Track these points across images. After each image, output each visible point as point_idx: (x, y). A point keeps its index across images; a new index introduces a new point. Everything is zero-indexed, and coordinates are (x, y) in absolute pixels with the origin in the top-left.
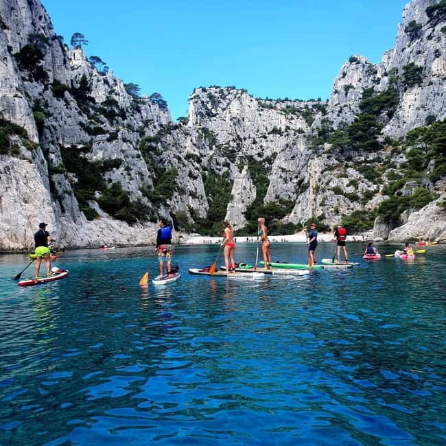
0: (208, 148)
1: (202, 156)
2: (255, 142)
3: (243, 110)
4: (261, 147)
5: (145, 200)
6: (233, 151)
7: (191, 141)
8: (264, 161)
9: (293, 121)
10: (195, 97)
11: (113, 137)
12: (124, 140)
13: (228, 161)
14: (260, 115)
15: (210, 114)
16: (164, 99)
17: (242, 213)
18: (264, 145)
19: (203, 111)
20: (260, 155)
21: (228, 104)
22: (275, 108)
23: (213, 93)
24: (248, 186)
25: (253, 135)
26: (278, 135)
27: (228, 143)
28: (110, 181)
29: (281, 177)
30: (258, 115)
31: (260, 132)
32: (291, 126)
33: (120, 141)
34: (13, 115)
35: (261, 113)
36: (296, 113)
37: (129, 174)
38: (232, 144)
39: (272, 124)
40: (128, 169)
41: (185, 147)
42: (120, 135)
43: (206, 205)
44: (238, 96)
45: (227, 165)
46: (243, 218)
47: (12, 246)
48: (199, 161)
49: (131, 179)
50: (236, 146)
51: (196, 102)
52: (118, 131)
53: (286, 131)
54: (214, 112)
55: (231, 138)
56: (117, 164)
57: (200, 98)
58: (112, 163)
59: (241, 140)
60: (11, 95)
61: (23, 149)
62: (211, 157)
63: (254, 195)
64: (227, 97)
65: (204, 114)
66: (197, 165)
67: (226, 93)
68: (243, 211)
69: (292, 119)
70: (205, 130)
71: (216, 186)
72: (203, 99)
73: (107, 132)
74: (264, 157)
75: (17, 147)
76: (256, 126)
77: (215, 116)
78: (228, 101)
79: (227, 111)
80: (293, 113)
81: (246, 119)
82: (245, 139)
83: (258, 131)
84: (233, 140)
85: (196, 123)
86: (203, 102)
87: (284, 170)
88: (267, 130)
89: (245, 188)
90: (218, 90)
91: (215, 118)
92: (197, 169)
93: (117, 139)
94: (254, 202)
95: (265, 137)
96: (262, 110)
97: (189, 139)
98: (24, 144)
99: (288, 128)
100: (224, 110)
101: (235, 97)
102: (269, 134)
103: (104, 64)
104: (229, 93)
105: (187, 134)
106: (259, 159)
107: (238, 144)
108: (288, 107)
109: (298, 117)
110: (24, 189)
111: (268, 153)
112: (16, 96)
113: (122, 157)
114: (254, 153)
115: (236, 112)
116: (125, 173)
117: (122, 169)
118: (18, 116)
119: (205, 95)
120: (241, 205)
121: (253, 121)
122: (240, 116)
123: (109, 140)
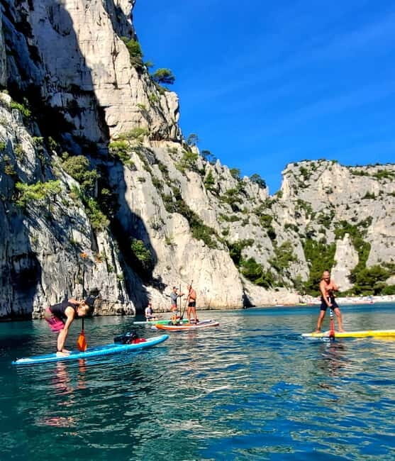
0: (304, 217)
1: (299, 225)
2: (348, 208)
3: (335, 180)
4: (355, 212)
5: (273, 270)
6: (327, 218)
7: (289, 212)
8: (359, 225)
9: (386, 185)
10: (288, 172)
11: (245, 223)
12: (255, 224)
13: (324, 228)
14: (352, 182)
15: (302, 186)
16: (263, 179)
17: (346, 276)
18: (358, 209)
19: (297, 184)
20: (354, 220)
21: (320, 175)
22: (367, 174)
23: (305, 167)
24: (350, 252)
25: (345, 202)
26: (372, 200)
27: (321, 211)
28: (246, 256)
29: (382, 242)
30: (349, 183)
31: (353, 198)
32: (384, 190)
33: (252, 225)
34: (208, 222)
35: (353, 180)
36: (389, 176)
37: (260, 250)
38: (325, 211)
39: (364, 190)
40: (259, 246)
41: (283, 218)
42: (250, 220)
43: (307, 269)
44: (329, 167)
45: (323, 231)
46: (347, 281)
47: (220, 305)
48: (297, 230)
49: (262, 254)
50: (330, 213)
51: (289, 177)
52: (249, 217)
53: (380, 195)
54: (306, 183)
55: (324, 205)
56: (250, 243)
57: (292, 172)
58: (246, 243)
59: (334, 207)
60: (206, 209)
61: (218, 243)
62: (308, 225)
63: (356, 259)
64: (318, 169)
65: (297, 186)
66: (295, 233)
67: (317, 165)
68: (347, 275)
69: (385, 183)
70: (299, 202)
71: (314, 251)
72: (295, 173)
73: (241, 218)
74: (359, 221)
75: (215, 242)
76: (348, 193)
77: (307, 187)
78: (320, 173)
79: (319, 181)
80: (385, 177)
81: (338, 187)
82: (338, 206)
83: (351, 197)
84: (327, 208)
85: (290, 195)
86: (295, 176)
87: (384, 236)
88: (360, 196)
89: (347, 254)
90: (309, 163)
91: (307, 189)
92: (295, 237)
93: (248, 224)
94: (358, 266)
95: (358, 203)
96: (354, 178)
97: (286, 210)
98: (218, 240)
99: (381, 192)
100: (316, 180)
101: (326, 168)
102: (362, 199)
103: (212, 155)
104: (320, 165)
105: (284, 207)
106: (353, 224)
107: (332, 212)
108: (379, 171)
109: (391, 180)
110: (224, 269)
111: (362, 218)
112: (209, 209)
113: (253, 237)
114: (348, 218)
115: (328, 181)
116: (257, 249)
117: (254, 247)
118: (211, 222)
119: (297, 169)
120: (344, 269)
121: (345, 188)
122: (332, 185)
123: (243, 225)
